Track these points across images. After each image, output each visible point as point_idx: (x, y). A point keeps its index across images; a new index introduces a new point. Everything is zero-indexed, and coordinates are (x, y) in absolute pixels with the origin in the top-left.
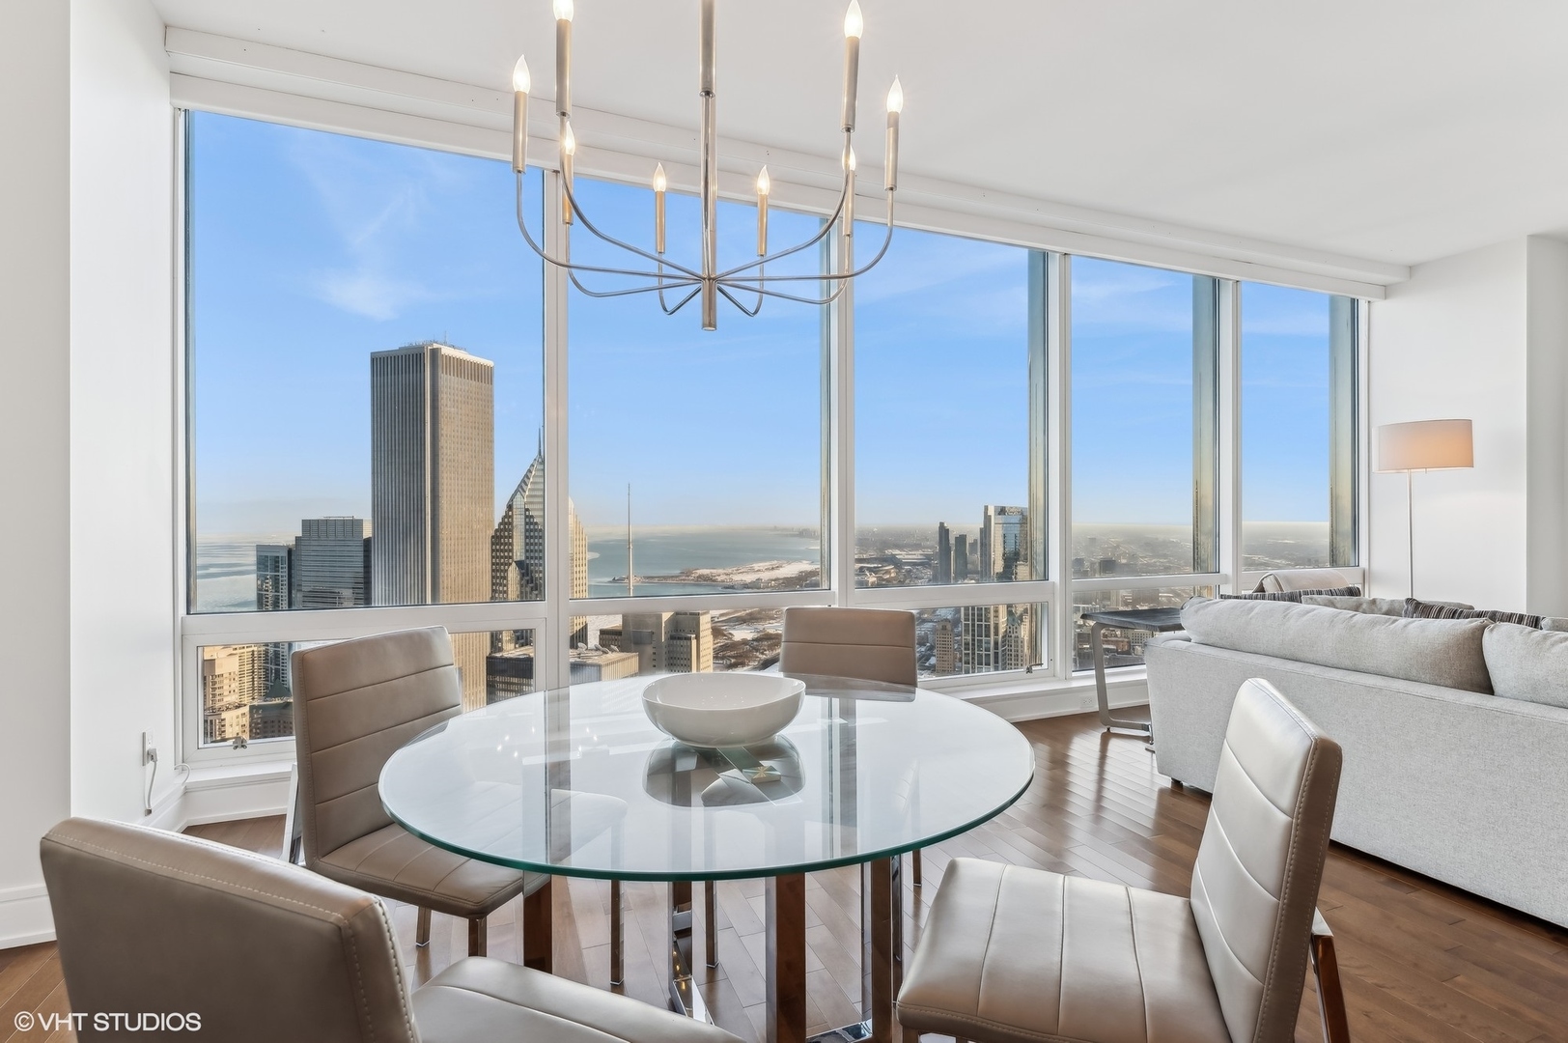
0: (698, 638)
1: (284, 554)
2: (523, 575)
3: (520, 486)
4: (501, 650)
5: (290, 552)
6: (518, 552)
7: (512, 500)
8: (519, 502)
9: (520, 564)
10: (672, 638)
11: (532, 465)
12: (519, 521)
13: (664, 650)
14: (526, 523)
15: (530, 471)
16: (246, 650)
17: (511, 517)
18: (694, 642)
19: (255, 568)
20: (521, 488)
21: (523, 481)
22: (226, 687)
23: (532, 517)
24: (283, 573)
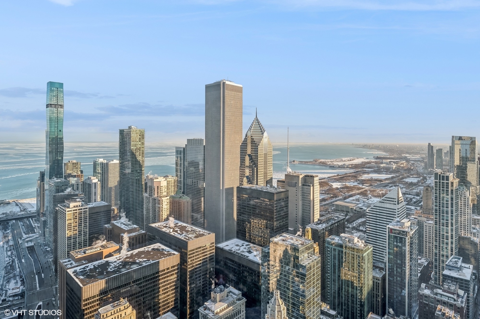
0: (313, 186)
1: (182, 150)
2: (250, 159)
3: (250, 128)
4: (243, 185)
5: (184, 149)
6: (249, 151)
7: (247, 133)
8: (249, 134)
9: (249, 155)
10: (303, 185)
11: (254, 121)
12: (249, 141)
13: (300, 189)
14: (251, 141)
15: (253, 123)
16: (173, 179)
17: (247, 139)
18: (312, 187)
19: (175, 154)
20: (250, 129)
21: (251, 126)
22: (163, 190)
23: (253, 139)
24: (182, 156)
